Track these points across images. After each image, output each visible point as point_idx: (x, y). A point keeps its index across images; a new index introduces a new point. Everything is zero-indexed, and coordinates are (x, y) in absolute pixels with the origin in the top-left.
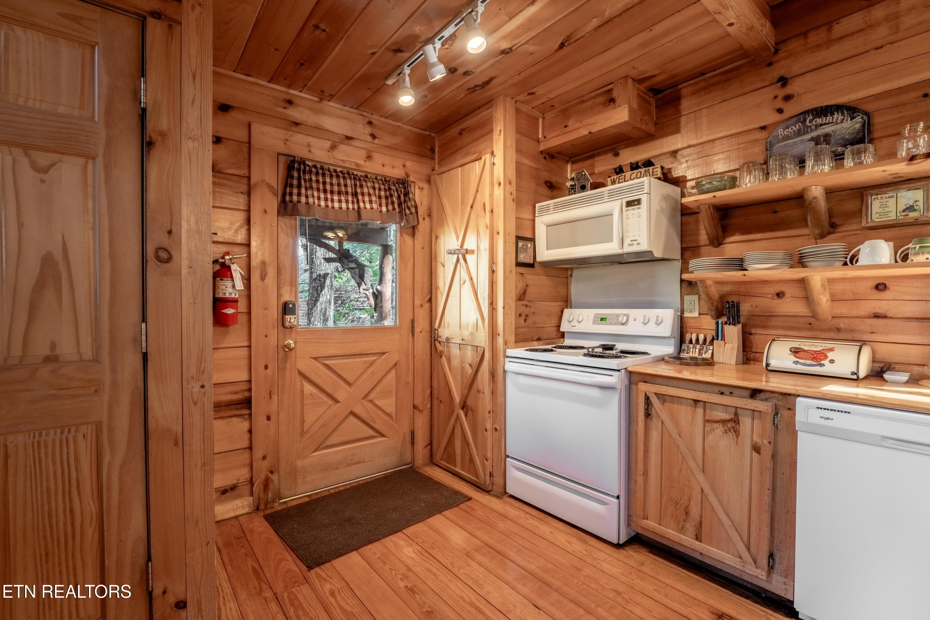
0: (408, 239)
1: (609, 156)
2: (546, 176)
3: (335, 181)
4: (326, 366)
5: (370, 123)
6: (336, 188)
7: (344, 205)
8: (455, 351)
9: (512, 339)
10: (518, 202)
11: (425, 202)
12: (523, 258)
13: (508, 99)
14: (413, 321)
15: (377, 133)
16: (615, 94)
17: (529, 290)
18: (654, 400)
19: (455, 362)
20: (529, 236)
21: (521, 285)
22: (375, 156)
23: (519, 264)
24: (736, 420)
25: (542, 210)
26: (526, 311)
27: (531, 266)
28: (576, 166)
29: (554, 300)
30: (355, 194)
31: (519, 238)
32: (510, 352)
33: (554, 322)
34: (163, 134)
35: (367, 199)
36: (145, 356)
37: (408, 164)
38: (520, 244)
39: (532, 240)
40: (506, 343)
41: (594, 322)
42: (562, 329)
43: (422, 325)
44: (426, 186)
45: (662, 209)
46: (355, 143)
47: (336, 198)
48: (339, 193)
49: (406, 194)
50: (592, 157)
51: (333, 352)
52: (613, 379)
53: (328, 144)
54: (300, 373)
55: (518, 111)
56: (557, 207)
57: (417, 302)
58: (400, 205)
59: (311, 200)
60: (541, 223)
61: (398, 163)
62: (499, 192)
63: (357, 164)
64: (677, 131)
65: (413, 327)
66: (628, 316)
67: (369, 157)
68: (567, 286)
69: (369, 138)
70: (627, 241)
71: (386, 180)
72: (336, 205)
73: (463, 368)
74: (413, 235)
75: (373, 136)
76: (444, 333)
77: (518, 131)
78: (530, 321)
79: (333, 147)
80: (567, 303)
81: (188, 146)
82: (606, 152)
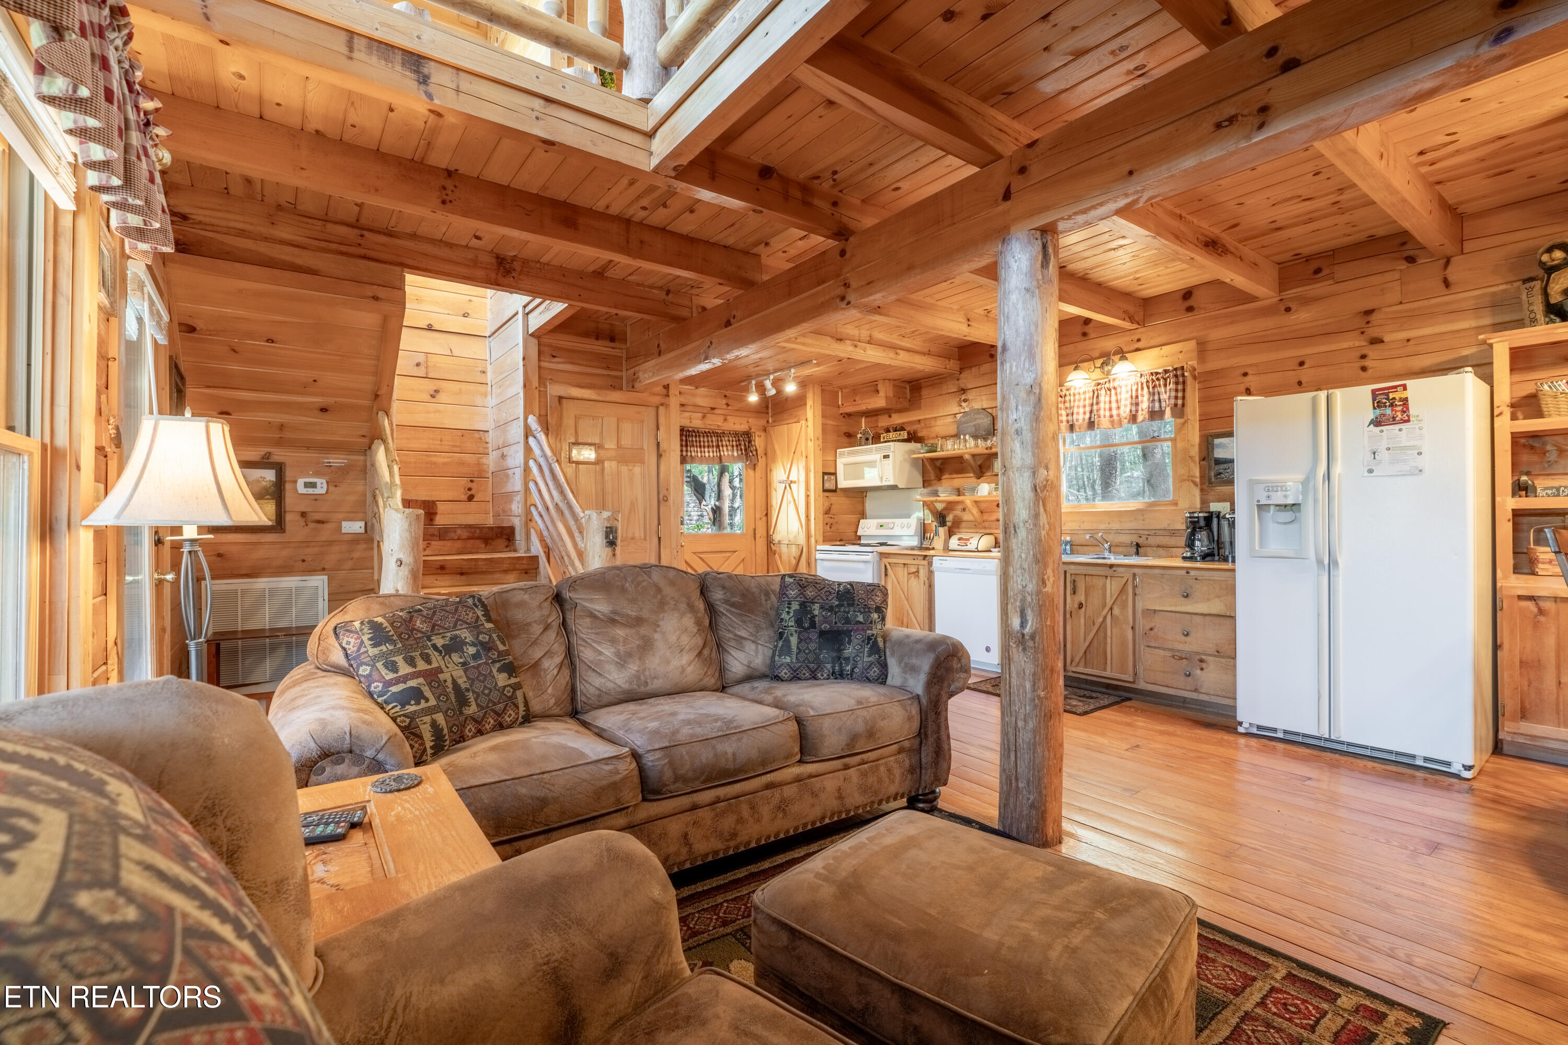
0: (751, 472)
1: (886, 416)
2: (845, 429)
3: (706, 439)
4: (701, 558)
5: (725, 396)
6: (706, 444)
7: (711, 454)
8: (784, 549)
9: (821, 539)
10: (824, 449)
11: (762, 446)
12: (827, 486)
13: (816, 386)
14: (755, 530)
15: (730, 402)
16: (879, 388)
17: (833, 507)
18: (888, 567)
19: (785, 557)
20: (833, 471)
21: (827, 504)
22: (729, 418)
23: (825, 491)
24: (918, 572)
25: (842, 454)
26: (831, 521)
27: (835, 491)
28: (868, 419)
29: (853, 513)
30: (718, 446)
31: (824, 474)
32: (819, 547)
33: (853, 529)
34: (665, 451)
35: (725, 448)
36: (659, 538)
37: (750, 420)
38: (826, 477)
39: (835, 474)
40: (816, 542)
41: (877, 528)
42: (858, 534)
43: (761, 532)
44: (763, 434)
45: (905, 460)
46: (717, 411)
47: (706, 450)
48: (708, 447)
49: (750, 442)
50: (877, 415)
51: (705, 549)
52: (869, 557)
53: (700, 415)
54: (686, 562)
55: (823, 391)
56: (849, 454)
57: (758, 517)
58: (746, 450)
59: (693, 454)
60: (841, 462)
61: (744, 420)
62: (810, 444)
63: (718, 426)
64: (919, 408)
65: (755, 534)
66: (894, 523)
67: (725, 420)
68: (863, 503)
69: (725, 407)
70: (884, 479)
71: (736, 434)
72: (707, 454)
73: (790, 561)
74: (754, 469)
75: (728, 405)
76: (776, 537)
77: (822, 404)
78: (834, 528)
79: (704, 417)
80: (863, 515)
81: (672, 453)
82: (884, 414)
